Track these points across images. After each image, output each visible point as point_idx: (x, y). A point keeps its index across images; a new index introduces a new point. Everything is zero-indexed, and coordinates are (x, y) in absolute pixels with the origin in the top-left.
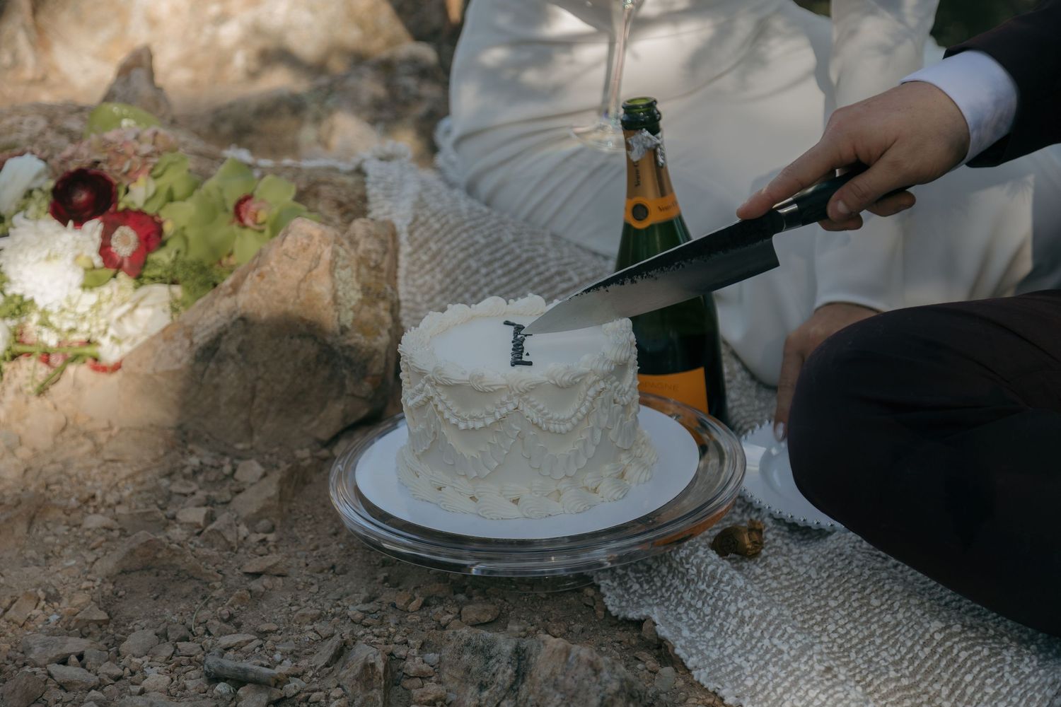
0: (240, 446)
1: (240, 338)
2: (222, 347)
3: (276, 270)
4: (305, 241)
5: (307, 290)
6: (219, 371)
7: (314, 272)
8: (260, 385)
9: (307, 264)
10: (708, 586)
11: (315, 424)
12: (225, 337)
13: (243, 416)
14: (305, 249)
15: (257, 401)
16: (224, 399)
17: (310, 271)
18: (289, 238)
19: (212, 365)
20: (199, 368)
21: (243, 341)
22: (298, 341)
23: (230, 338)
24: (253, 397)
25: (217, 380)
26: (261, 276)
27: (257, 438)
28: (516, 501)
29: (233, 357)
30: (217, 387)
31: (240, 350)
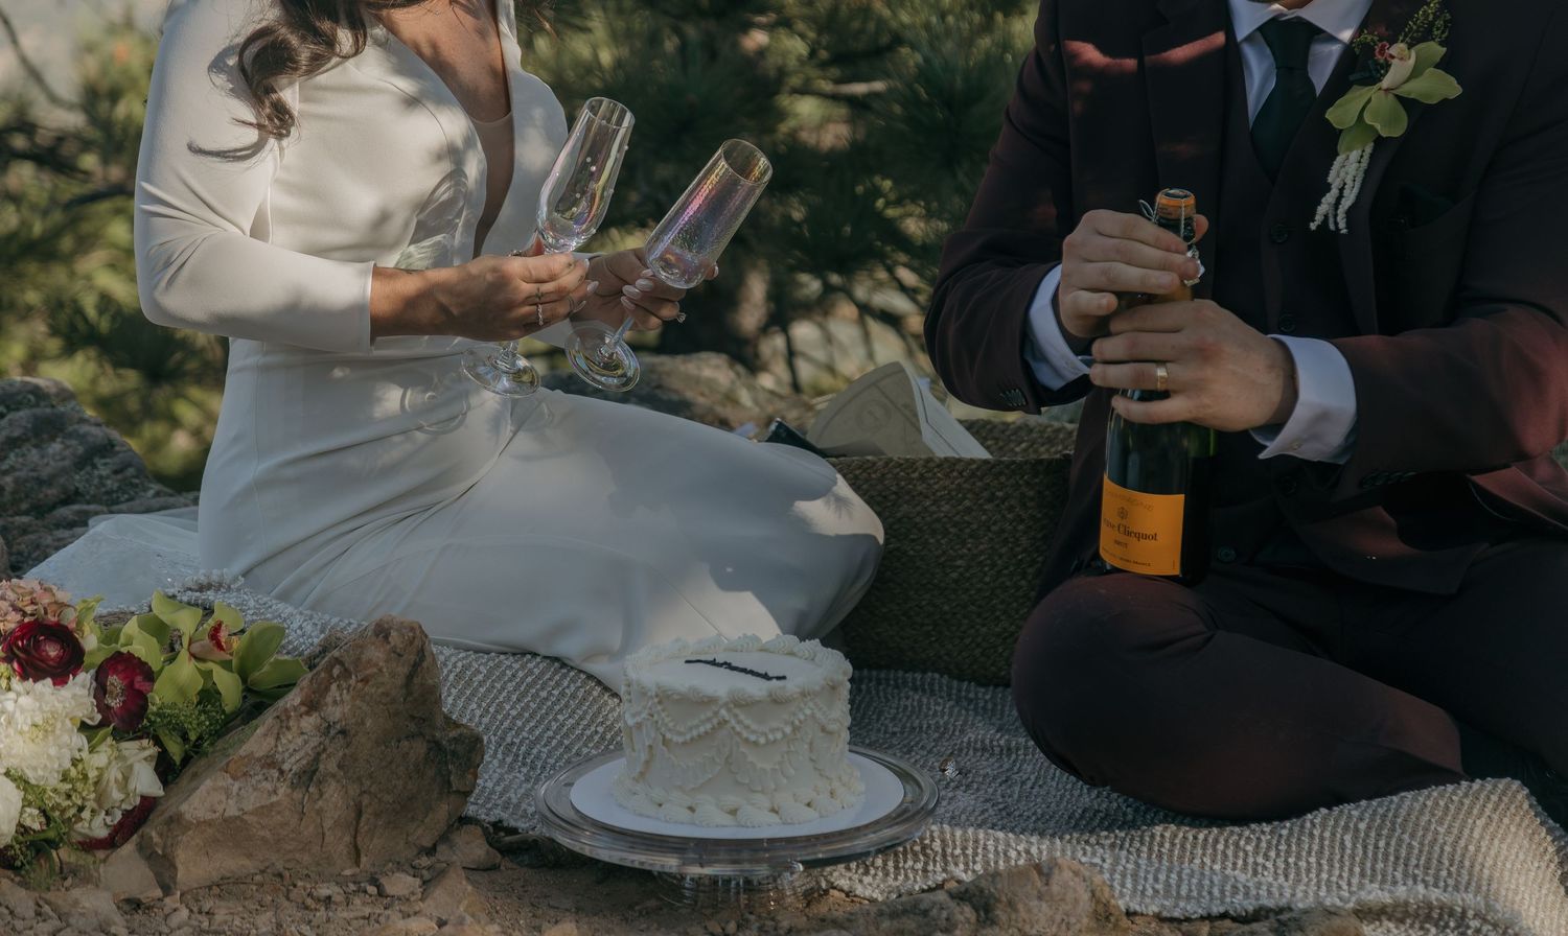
0: (348, 872)
1: (341, 754)
2: (322, 767)
3: (385, 670)
4: (411, 634)
5: (422, 685)
6: (321, 795)
7: (425, 665)
8: (366, 800)
9: (413, 658)
10: (964, 849)
11: (420, 831)
12: (324, 756)
13: (347, 839)
14: (411, 643)
15: (363, 819)
16: (328, 823)
17: (416, 666)
18: (394, 633)
19: (311, 789)
20: (297, 795)
21: (345, 755)
22: (406, 743)
23: (329, 756)
24: (359, 814)
25: (320, 803)
26: (365, 680)
27: (364, 859)
28: (809, 805)
29: (334, 776)
30: (319, 812)
31: (340, 766)
